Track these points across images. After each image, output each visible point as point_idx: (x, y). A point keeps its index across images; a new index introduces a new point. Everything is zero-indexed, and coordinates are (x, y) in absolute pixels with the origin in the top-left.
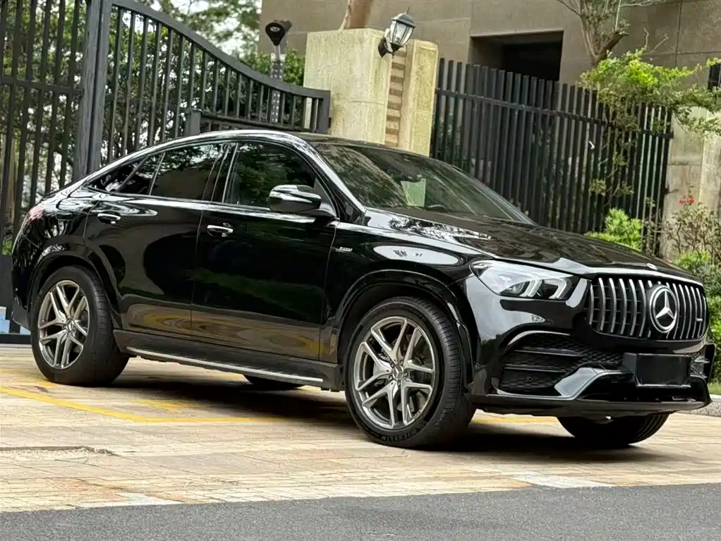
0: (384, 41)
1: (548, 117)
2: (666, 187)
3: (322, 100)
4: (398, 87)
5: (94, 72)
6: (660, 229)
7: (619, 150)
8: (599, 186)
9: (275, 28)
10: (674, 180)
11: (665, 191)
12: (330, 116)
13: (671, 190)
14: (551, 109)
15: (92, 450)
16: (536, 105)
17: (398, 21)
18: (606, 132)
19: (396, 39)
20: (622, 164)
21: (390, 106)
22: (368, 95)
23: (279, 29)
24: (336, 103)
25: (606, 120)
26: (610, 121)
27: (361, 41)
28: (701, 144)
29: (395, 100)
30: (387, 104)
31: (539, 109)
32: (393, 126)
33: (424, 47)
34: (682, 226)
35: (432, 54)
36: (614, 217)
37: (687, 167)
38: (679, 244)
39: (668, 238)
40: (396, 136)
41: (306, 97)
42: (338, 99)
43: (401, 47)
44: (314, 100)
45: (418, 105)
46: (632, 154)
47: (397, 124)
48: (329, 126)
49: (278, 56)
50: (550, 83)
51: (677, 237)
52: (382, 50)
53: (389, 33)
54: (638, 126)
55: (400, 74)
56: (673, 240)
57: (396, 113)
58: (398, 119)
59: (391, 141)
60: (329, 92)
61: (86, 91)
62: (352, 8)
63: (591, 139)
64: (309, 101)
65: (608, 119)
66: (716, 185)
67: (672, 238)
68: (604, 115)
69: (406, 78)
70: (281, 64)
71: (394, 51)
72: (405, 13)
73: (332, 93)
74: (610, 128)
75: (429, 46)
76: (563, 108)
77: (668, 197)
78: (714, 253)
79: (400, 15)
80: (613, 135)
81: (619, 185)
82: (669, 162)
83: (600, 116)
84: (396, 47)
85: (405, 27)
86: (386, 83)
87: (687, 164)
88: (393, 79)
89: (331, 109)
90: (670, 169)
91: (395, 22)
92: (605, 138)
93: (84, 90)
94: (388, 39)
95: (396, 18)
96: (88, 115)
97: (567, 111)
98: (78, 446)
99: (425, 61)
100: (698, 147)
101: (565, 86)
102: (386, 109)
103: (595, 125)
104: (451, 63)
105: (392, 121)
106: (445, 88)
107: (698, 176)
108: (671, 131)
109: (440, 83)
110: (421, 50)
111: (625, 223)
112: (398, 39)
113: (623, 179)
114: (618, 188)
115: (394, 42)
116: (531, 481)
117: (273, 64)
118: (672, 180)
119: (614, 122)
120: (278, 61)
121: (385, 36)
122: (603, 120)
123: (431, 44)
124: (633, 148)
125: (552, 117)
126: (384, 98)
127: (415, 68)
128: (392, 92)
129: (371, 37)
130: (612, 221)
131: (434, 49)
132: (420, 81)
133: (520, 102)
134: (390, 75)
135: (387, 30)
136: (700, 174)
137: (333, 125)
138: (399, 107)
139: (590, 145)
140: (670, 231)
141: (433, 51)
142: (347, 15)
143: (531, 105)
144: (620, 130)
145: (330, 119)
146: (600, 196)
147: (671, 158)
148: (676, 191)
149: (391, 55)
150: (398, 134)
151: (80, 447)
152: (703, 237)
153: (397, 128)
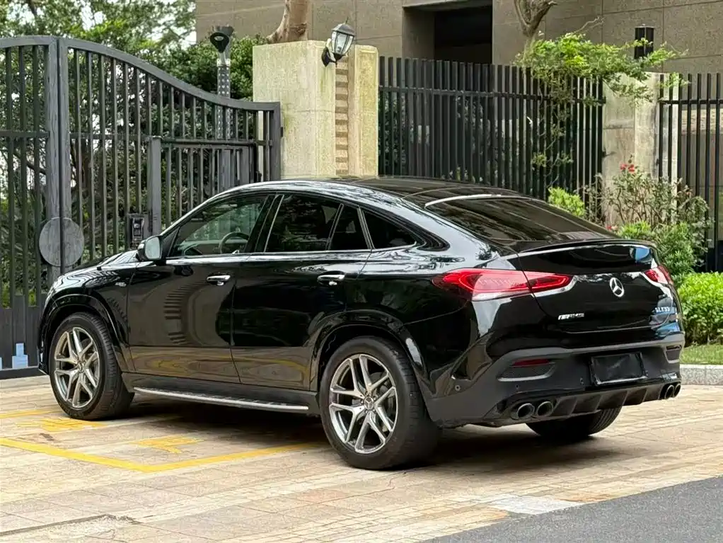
0: (327, 50)
1: (487, 99)
2: (603, 150)
3: (272, 112)
4: (343, 91)
5: (57, 114)
6: (600, 196)
7: (555, 122)
8: (540, 158)
9: (219, 37)
10: (610, 142)
11: (602, 154)
12: (282, 126)
13: (607, 153)
14: (489, 91)
15: (115, 518)
16: (474, 89)
17: (338, 32)
18: (542, 105)
19: (337, 49)
20: (560, 134)
21: (338, 110)
22: (316, 104)
23: (222, 38)
24: (286, 112)
25: (541, 95)
26: (545, 95)
27: (305, 53)
28: (633, 109)
29: (342, 104)
30: (334, 110)
31: (477, 92)
32: (342, 129)
33: (364, 51)
34: (622, 191)
35: (372, 56)
36: (556, 196)
37: (622, 130)
38: (620, 208)
39: (609, 204)
40: (346, 138)
41: (257, 111)
42: (288, 109)
43: (343, 55)
44: (265, 113)
45: (364, 107)
46: (569, 125)
47: (345, 126)
48: (282, 135)
49: (223, 61)
50: (485, 67)
51: (617, 202)
52: (326, 60)
53: (331, 42)
54: (572, 97)
55: (344, 79)
56: (613, 205)
57: (343, 117)
58: (347, 122)
59: (341, 143)
60: (279, 103)
61: (52, 133)
62: (290, 6)
63: (528, 114)
64: (261, 114)
65: (543, 93)
66: (649, 145)
67: (613, 203)
68: (539, 90)
69: (350, 82)
70: (228, 69)
71: (337, 60)
72: (344, 24)
73: (281, 104)
74: (545, 102)
75: (370, 49)
76: (500, 88)
77: (606, 161)
78: (654, 213)
79: (340, 25)
80: (549, 109)
81: (558, 155)
82: (603, 127)
83: (535, 91)
84: (338, 57)
85: (346, 36)
86: (331, 90)
87: (621, 127)
88: (338, 84)
89: (282, 118)
90: (605, 134)
91: (335, 33)
92: (542, 112)
93: (49, 132)
94: (330, 48)
95: (336, 29)
96: (55, 156)
97: (504, 91)
98: (100, 514)
99: (367, 64)
100: (630, 111)
101: (500, 67)
102: (334, 114)
103: (532, 101)
104: (390, 60)
105: (341, 124)
106: (387, 85)
107: (632, 137)
108: (603, 96)
109: (382, 81)
110: (362, 55)
111: (567, 202)
112: (340, 48)
113: (561, 149)
114: (558, 158)
115: (337, 52)
116: (508, 508)
117: (219, 69)
118: (608, 143)
119: (549, 96)
120: (225, 66)
121: (327, 46)
122: (538, 95)
123: (371, 47)
124: (568, 119)
125: (490, 99)
126: (332, 104)
127: (357, 72)
128: (338, 97)
129: (314, 48)
130: (554, 200)
131: (373, 52)
132: (365, 84)
133: (459, 89)
134: (335, 81)
135: (329, 40)
136: (634, 136)
137: (285, 133)
138: (346, 111)
139: (528, 121)
140: (611, 197)
141: (373, 54)
142: (285, 14)
143: (470, 90)
144: (555, 103)
145: (282, 128)
146: (542, 167)
147: (605, 123)
148: (612, 153)
149: (334, 64)
150: (347, 136)
151: (103, 516)
152: (642, 199)
153: (347, 131)
